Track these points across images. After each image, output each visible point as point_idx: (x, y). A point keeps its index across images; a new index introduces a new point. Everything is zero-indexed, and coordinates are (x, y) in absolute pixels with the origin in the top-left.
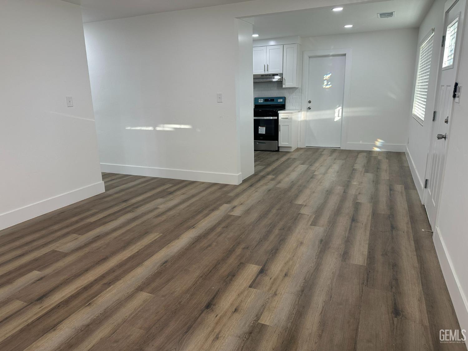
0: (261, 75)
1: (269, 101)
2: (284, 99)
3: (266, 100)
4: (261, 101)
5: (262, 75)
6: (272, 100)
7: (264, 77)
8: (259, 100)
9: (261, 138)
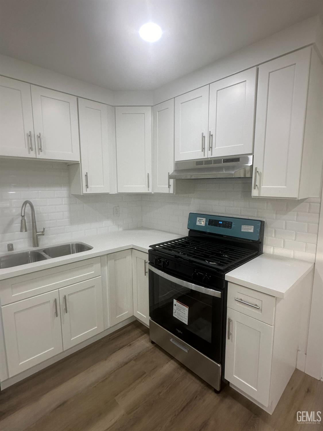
0: (197, 162)
1: (220, 225)
2: (261, 226)
3: (213, 221)
4: (202, 223)
5: (199, 162)
6: (227, 224)
7: (212, 165)
8: (198, 219)
9: (178, 331)
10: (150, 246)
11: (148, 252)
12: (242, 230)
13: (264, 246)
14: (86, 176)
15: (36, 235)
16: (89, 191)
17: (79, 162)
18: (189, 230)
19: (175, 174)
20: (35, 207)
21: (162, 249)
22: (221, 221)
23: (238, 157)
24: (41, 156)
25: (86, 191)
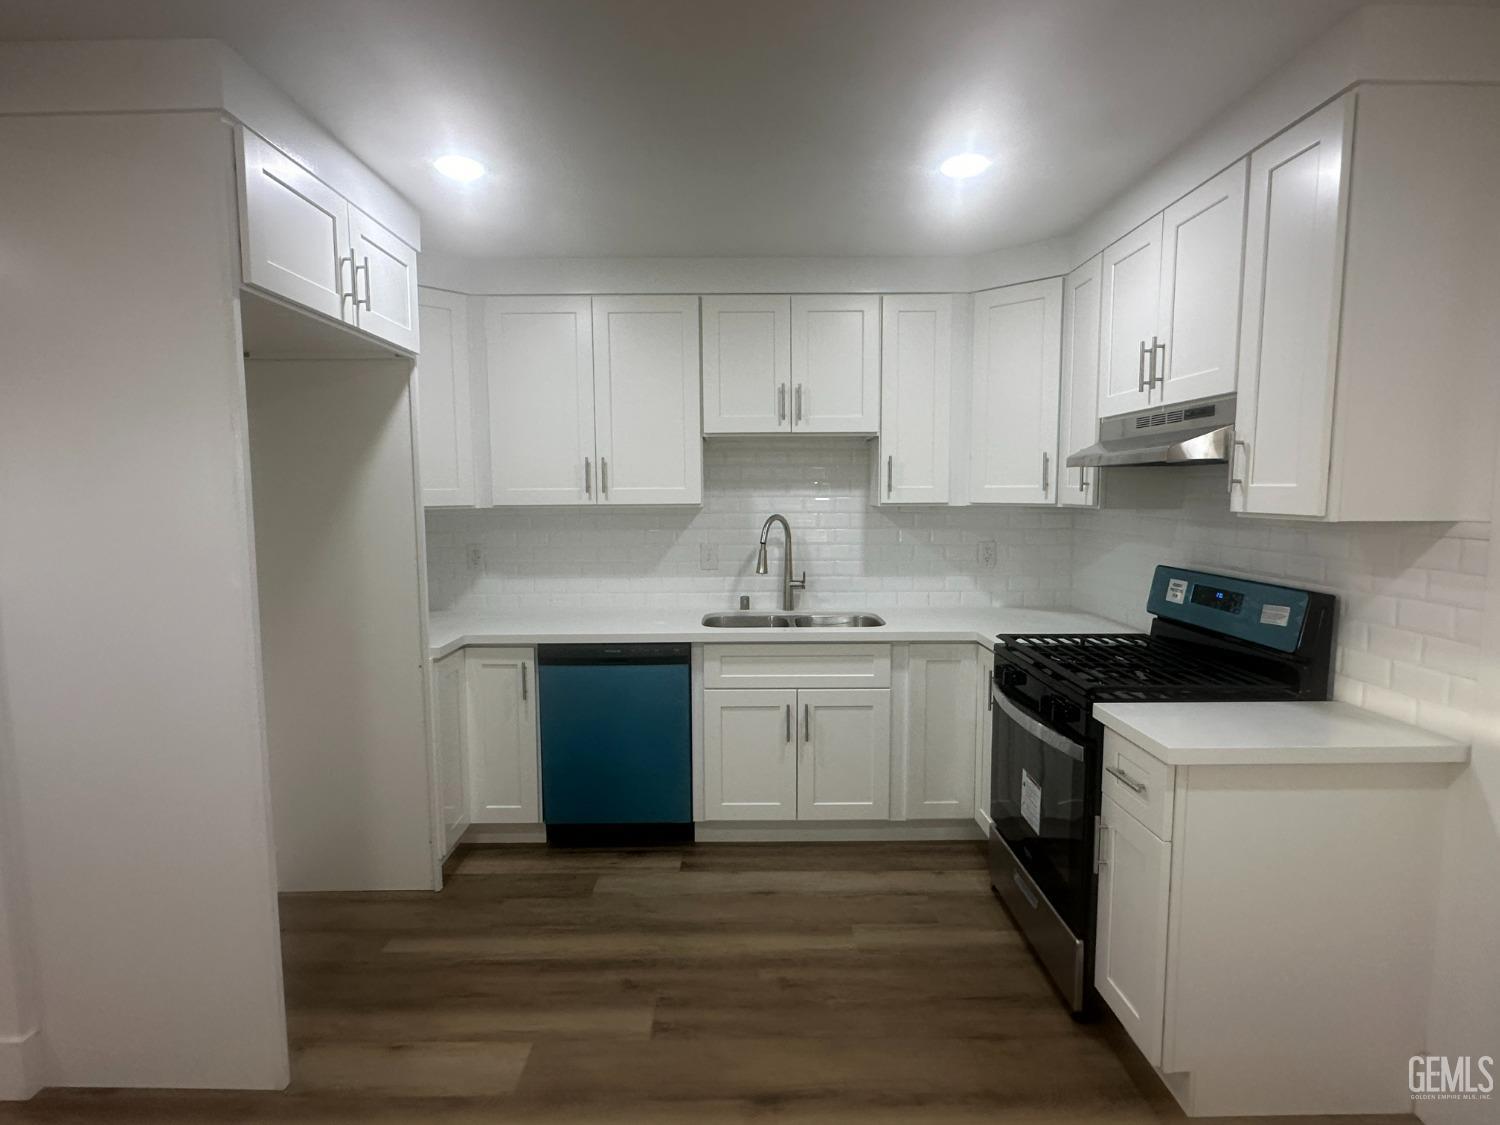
0: (1138, 420)
1: (1215, 604)
3: (1203, 592)
4: (1176, 595)
5: (1143, 421)
6: (1233, 599)
7: (1152, 429)
8: (1171, 583)
9: (1027, 851)
10: (1000, 636)
11: (992, 649)
12: (1263, 621)
13: (1336, 676)
14: (890, 463)
15: (791, 586)
16: (895, 498)
17: (878, 434)
18: (1156, 616)
19: (1100, 451)
20: (792, 531)
21: (1030, 650)
22: (1220, 591)
23: (1210, 403)
24: (801, 428)
25: (889, 497)
